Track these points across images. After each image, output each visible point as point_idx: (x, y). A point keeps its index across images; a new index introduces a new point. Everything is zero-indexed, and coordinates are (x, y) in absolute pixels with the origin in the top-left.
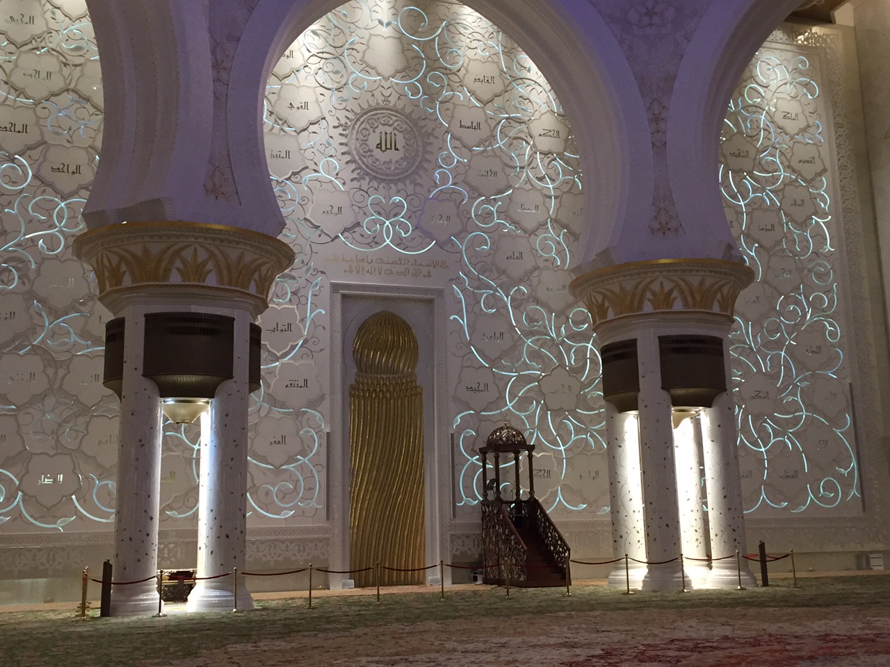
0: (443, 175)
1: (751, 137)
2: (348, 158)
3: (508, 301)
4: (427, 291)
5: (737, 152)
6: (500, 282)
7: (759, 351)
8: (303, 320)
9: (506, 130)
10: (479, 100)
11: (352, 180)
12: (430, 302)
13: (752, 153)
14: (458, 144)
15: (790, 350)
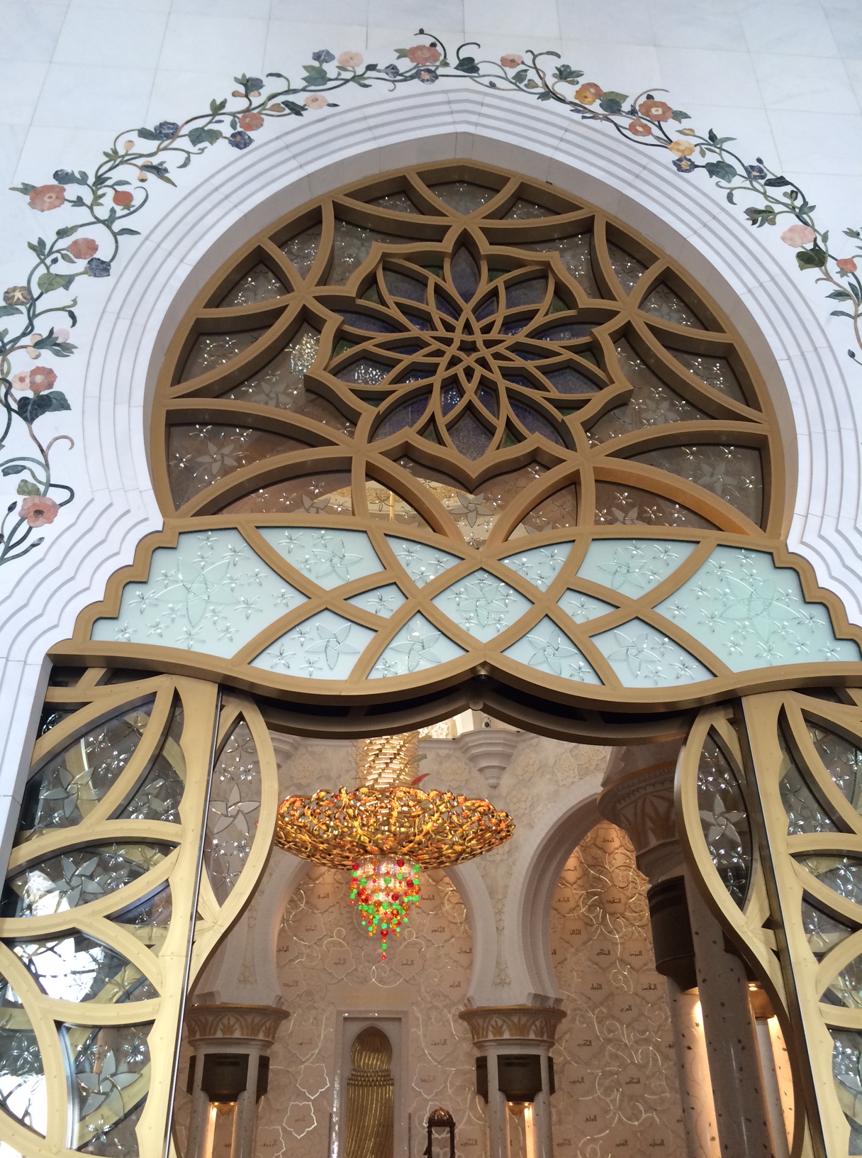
0: (410, 932)
1: (622, 888)
2: (351, 926)
3: (450, 1016)
4: (397, 1012)
5: (612, 900)
6: (445, 1003)
7: (632, 1046)
8: (319, 1036)
9: (451, 899)
10: (434, 880)
11: (354, 940)
12: (399, 1019)
13: (623, 900)
14: (419, 910)
15: (657, 1046)
